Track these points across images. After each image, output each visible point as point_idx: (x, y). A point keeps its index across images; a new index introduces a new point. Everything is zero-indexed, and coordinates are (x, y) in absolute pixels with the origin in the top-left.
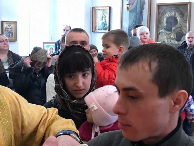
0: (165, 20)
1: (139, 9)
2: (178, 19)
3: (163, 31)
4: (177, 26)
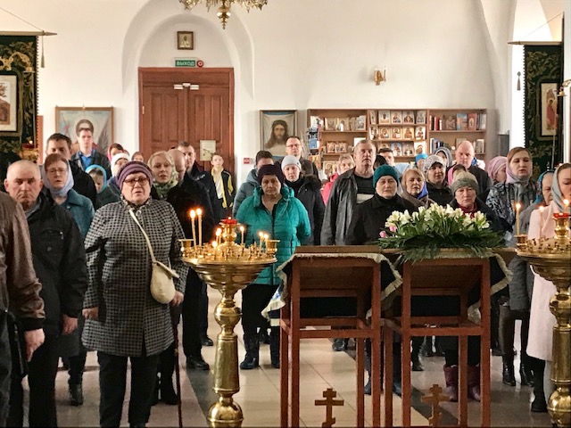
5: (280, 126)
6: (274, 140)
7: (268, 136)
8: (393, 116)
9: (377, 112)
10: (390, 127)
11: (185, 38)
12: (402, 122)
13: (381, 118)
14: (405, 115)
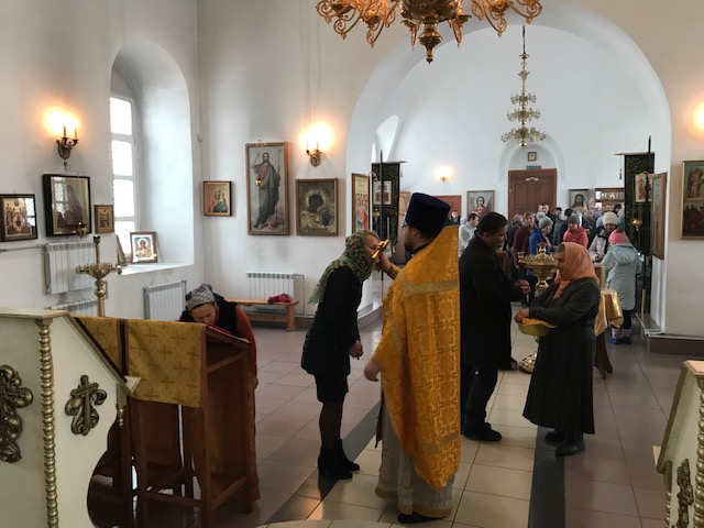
0: (307, 199)
1: (272, 186)
2: (324, 198)
3: (306, 212)
4: (323, 206)
5: (580, 197)
6: (576, 204)
7: (573, 202)
11: (532, 155)
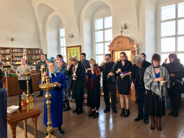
8: (17, 50)
9: (12, 49)
10: (16, 52)
12: (19, 51)
13: (13, 50)
14: (20, 50)
